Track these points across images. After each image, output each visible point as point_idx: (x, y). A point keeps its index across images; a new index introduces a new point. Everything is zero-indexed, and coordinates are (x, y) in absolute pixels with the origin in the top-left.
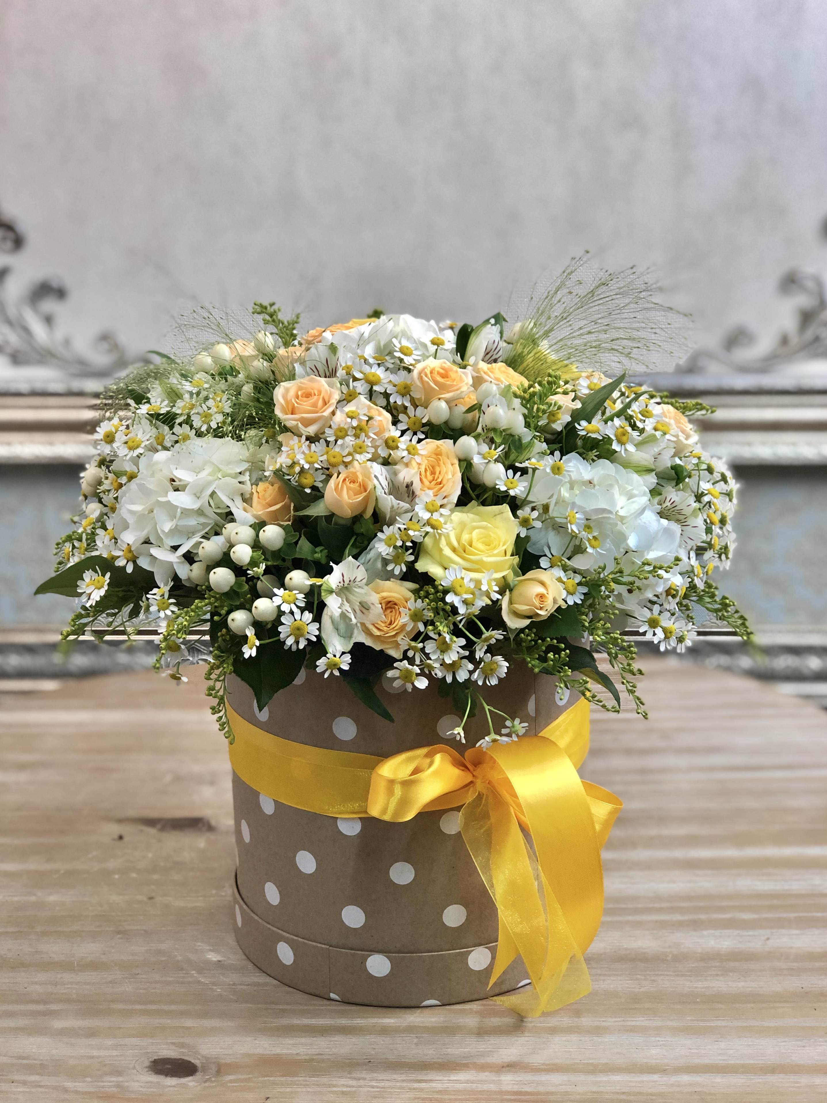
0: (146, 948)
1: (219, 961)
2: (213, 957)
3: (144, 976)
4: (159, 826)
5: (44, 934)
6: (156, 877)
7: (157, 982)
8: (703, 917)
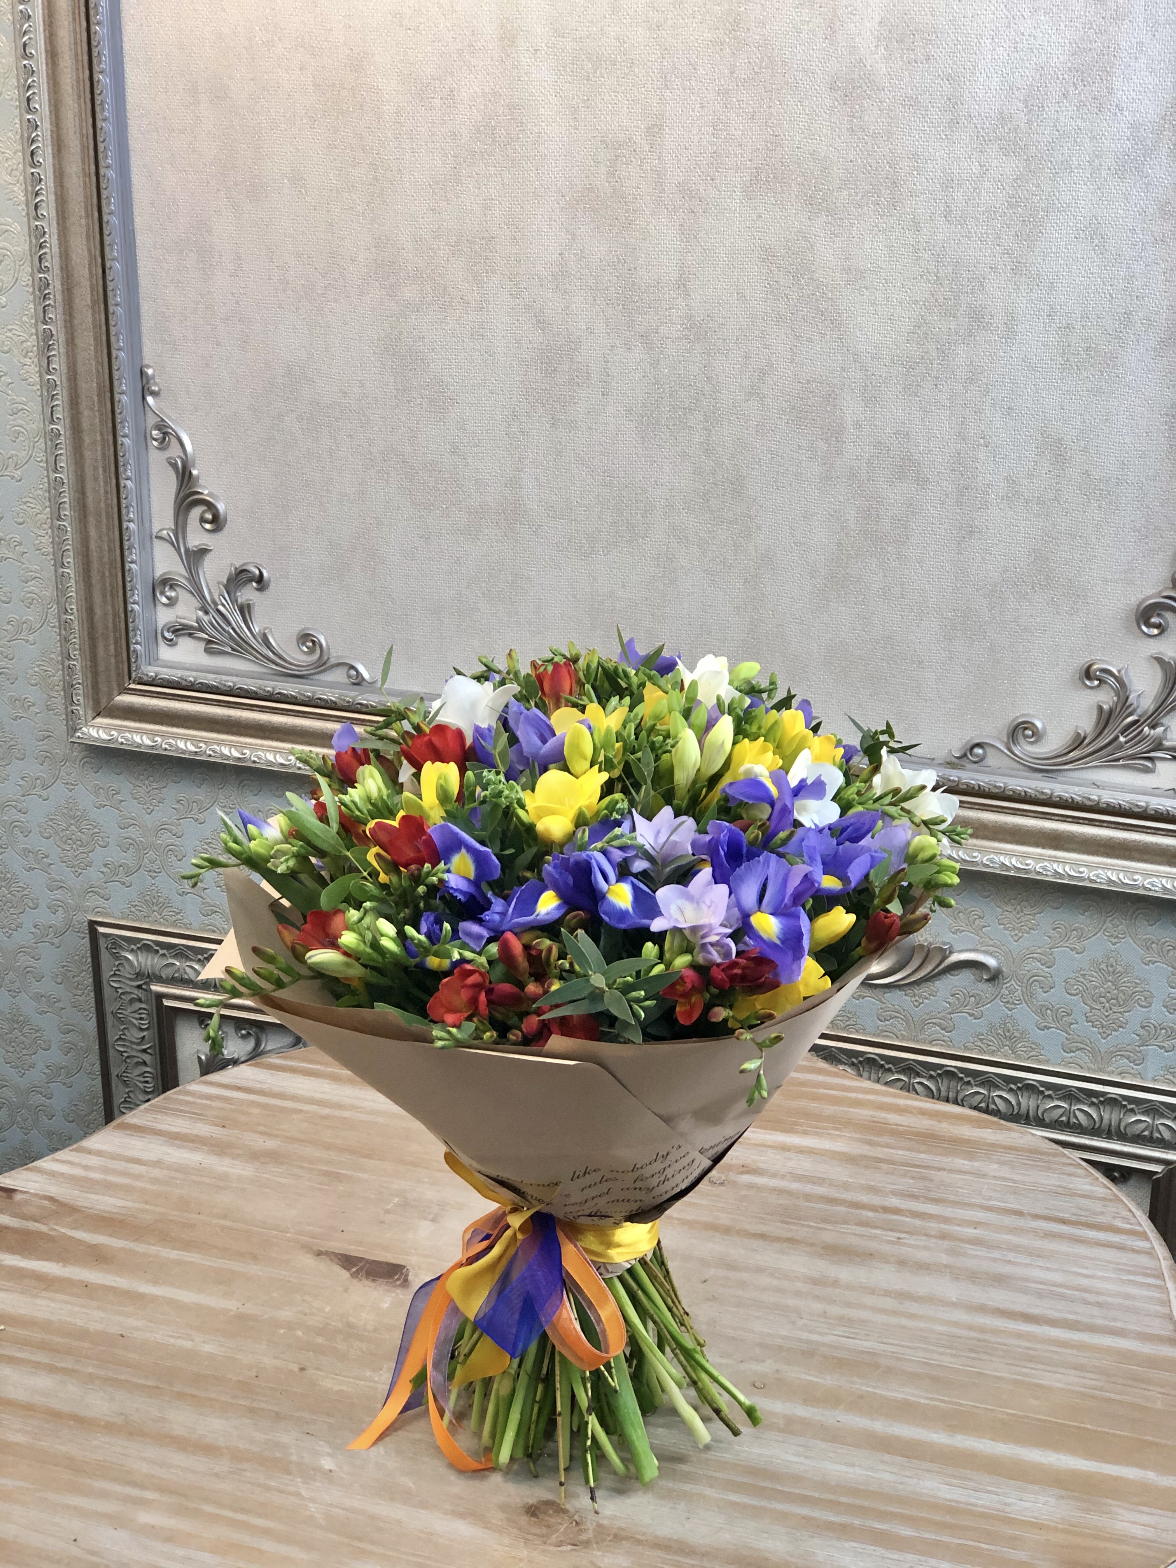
0: (267, 1437)
1: (331, 1471)
2: (327, 1464)
3: (249, 1474)
4: (354, 1270)
5: (180, 1396)
6: (320, 1340)
7: (259, 1485)
8: (857, 1522)
